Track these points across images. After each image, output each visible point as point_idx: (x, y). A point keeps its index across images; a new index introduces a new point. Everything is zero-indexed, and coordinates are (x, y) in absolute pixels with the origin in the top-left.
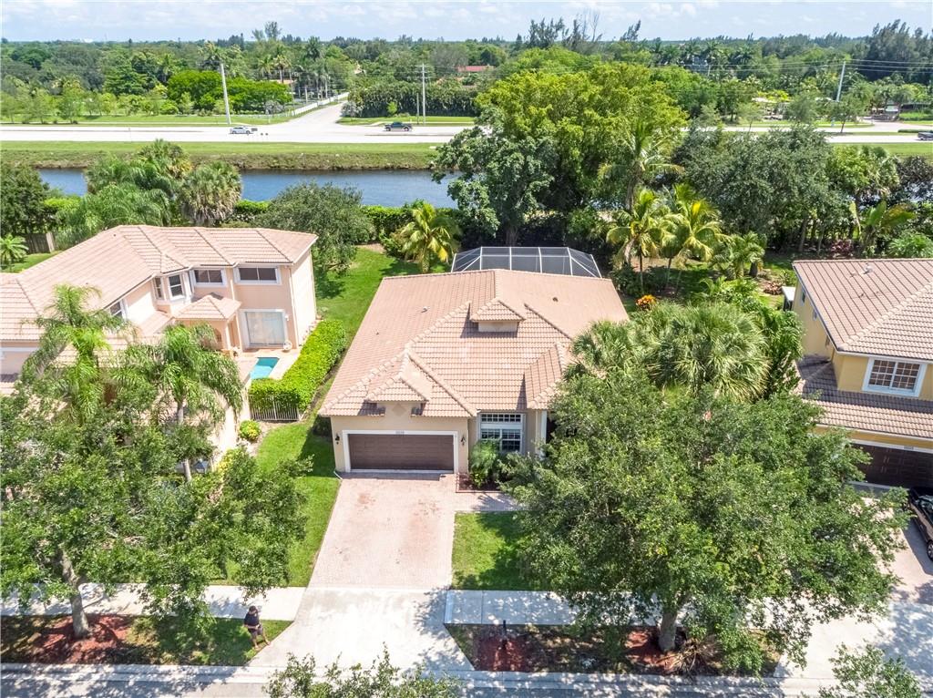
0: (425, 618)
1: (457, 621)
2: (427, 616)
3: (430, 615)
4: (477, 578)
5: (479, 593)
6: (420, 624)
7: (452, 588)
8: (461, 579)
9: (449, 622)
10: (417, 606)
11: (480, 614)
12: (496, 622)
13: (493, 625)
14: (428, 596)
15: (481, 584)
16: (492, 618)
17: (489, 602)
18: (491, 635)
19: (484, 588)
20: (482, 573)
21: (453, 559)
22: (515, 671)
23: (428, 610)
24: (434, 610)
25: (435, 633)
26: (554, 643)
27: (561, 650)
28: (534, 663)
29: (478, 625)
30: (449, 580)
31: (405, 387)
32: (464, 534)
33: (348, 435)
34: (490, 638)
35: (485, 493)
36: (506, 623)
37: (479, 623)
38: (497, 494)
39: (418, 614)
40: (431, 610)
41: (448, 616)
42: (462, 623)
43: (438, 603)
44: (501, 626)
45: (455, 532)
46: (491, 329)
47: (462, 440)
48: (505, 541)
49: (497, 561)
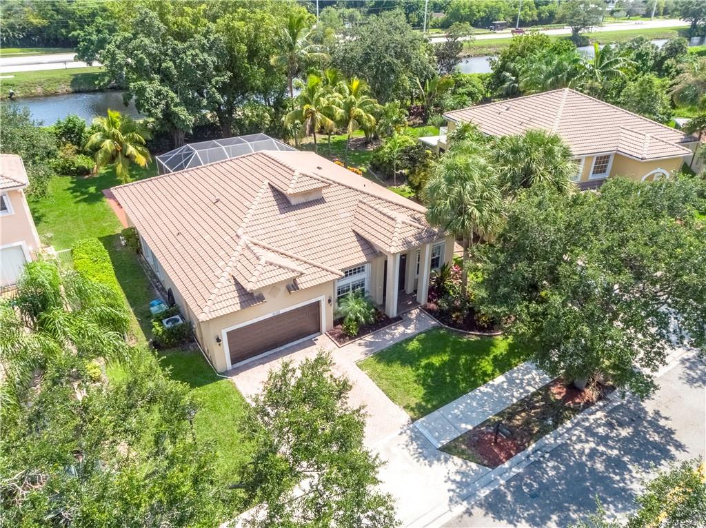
0: (420, 453)
1: (444, 442)
2: (420, 450)
3: (421, 448)
4: (423, 403)
5: (436, 413)
6: (421, 459)
7: (413, 420)
8: (412, 409)
9: (440, 446)
10: (404, 446)
11: (453, 428)
12: (470, 427)
13: (470, 431)
14: (404, 435)
15: (429, 406)
16: (463, 426)
17: (450, 416)
18: (476, 438)
19: (435, 408)
20: (422, 398)
21: (393, 400)
22: (516, 454)
24: (419, 443)
25: (439, 460)
26: (518, 420)
27: (527, 422)
28: (522, 441)
29: (461, 436)
30: (405, 416)
31: (275, 268)
32: (379, 376)
33: (228, 333)
34: (478, 441)
35: (361, 339)
36: (476, 425)
37: (459, 434)
38: (371, 336)
39: (412, 453)
40: (418, 445)
41: (434, 442)
42: (448, 441)
43: (416, 437)
44: (474, 428)
45: (371, 378)
46: (302, 200)
47: (330, 301)
48: (412, 367)
49: (423, 385)
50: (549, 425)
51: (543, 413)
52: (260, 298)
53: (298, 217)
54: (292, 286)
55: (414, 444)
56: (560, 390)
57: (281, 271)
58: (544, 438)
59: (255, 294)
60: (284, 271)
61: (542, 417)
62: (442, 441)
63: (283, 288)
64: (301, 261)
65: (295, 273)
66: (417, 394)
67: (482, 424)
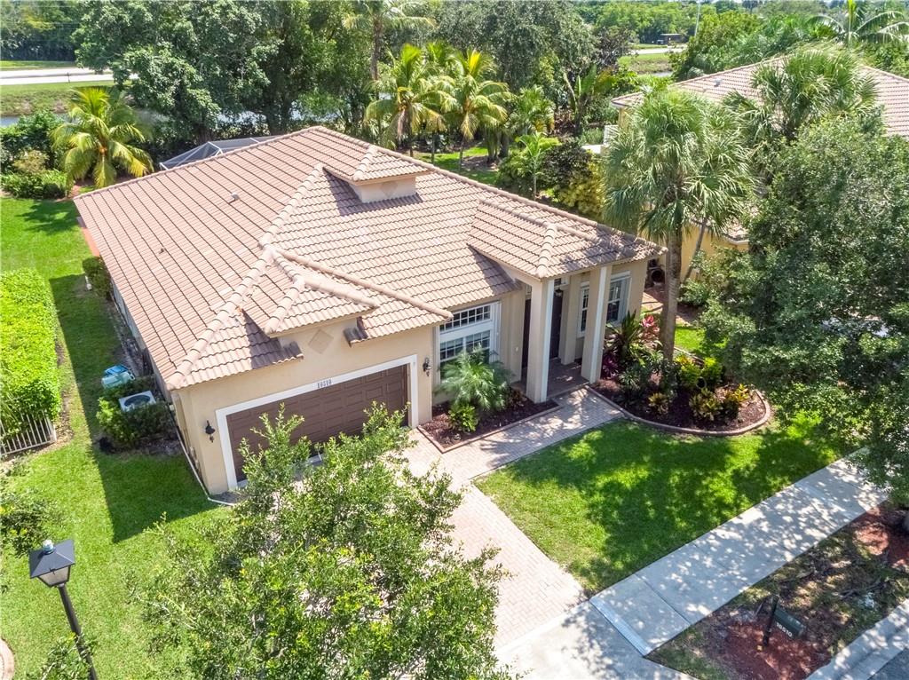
0: (609, 667)
1: (658, 642)
2: (608, 661)
3: (610, 655)
4: (605, 560)
5: (636, 580)
7: (589, 594)
8: (584, 573)
9: (649, 650)
10: (576, 652)
11: (673, 612)
12: (705, 611)
13: (707, 618)
14: (573, 626)
15: (619, 565)
16: (692, 608)
17: (663, 586)
18: (723, 634)
19: (632, 568)
20: (603, 549)
21: (546, 551)
22: (812, 671)
23: (597, 651)
24: (604, 643)
26: (802, 596)
27: (823, 602)
28: (821, 642)
29: (690, 630)
30: (573, 586)
31: (322, 296)
32: (517, 506)
33: (229, 417)
34: (726, 640)
35: (482, 439)
36: (718, 605)
37: (687, 626)
38: (501, 434)
39: (594, 667)
40: (602, 647)
41: (636, 641)
42: (665, 640)
43: (598, 629)
44: (716, 613)
45: (502, 509)
46: (380, 195)
47: (425, 366)
48: (580, 490)
49: (603, 523)
50: (869, 608)
51: (852, 583)
52: (293, 351)
53: (371, 222)
54: (355, 331)
55: (597, 646)
56: (876, 538)
57: (334, 301)
58: (864, 636)
59: (283, 343)
60: (339, 302)
61: (852, 591)
62: (654, 641)
63: (337, 335)
64: (374, 290)
65: (360, 305)
66: (592, 543)
67: (732, 604)
